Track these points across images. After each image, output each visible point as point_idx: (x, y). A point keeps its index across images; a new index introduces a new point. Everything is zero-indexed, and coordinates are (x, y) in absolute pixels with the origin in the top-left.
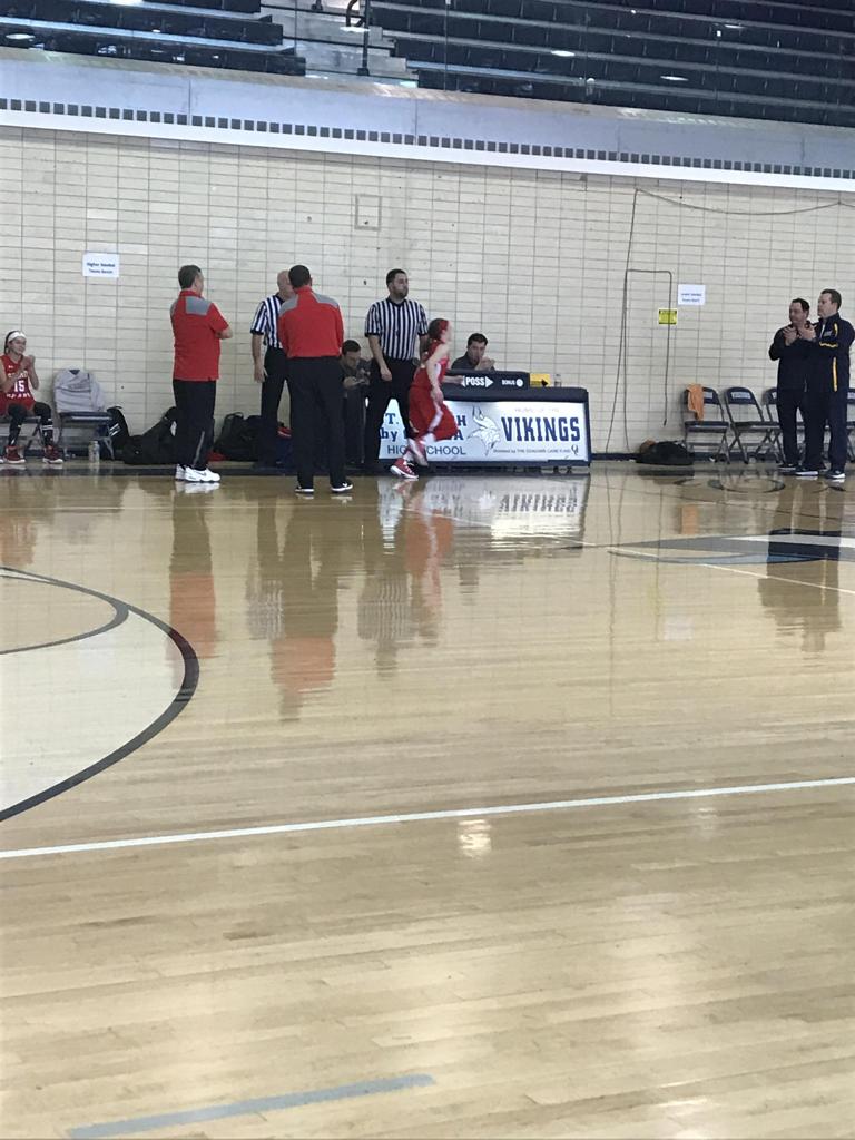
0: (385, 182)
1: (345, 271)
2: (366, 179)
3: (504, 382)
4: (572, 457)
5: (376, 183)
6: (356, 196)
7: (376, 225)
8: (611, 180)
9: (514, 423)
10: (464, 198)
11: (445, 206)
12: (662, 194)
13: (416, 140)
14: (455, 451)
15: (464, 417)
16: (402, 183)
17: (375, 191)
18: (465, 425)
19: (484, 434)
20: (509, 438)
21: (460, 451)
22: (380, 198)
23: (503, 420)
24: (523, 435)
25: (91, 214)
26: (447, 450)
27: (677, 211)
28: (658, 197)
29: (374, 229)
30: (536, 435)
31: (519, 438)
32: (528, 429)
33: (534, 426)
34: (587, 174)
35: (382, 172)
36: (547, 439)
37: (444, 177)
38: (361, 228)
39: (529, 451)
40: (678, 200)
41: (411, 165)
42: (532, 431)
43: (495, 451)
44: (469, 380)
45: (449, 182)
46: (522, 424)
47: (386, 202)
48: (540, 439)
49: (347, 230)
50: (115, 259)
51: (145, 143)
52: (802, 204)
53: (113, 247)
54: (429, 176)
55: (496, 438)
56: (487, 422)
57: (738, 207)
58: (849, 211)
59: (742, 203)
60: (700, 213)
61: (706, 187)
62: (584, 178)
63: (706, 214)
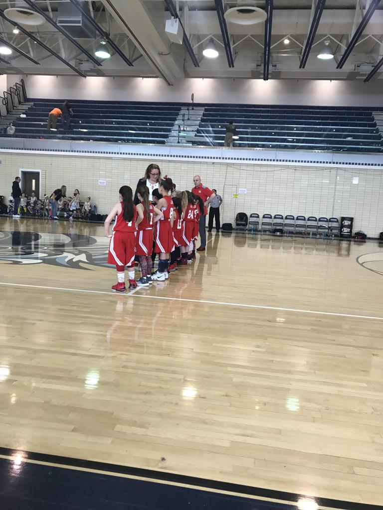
8: (221, 164)
13: (170, 156)
25: (100, 173)
27: (239, 170)
28: (234, 167)
40: (239, 168)
41: (169, 161)
45: (178, 165)
50: (105, 181)
51: (111, 158)
52: (276, 169)
53: (104, 179)
54: (173, 163)
57: (257, 169)
58: (291, 170)
59: (258, 169)
60: (246, 171)
61: (247, 165)
62: (213, 163)
63: (248, 171)
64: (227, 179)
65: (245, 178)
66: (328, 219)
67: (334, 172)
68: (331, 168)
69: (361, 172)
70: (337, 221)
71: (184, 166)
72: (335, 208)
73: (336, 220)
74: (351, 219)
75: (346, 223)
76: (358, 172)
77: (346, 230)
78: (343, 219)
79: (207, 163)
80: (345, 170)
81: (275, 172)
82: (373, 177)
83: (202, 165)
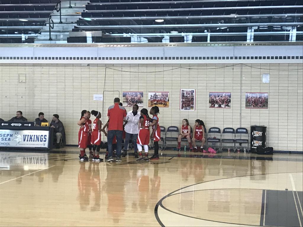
0: (27, 70)
1: (16, 94)
2: (21, 70)
3: (25, 125)
4: (43, 146)
5: (25, 70)
6: (19, 74)
7: (25, 82)
8: (97, 65)
9: (27, 136)
10: (50, 73)
11: (45, 76)
12: (115, 68)
13: (34, 58)
14: (7, 144)
15: (12, 135)
16: (32, 70)
17: (24, 73)
18: (12, 137)
19: (17, 139)
20: (24, 140)
21: (9, 144)
22: (26, 74)
23: (24, 135)
24: (29, 140)
26: (5, 144)
27: (121, 73)
28: (114, 69)
29: (24, 83)
30: (33, 140)
31: (27, 141)
32: (31, 138)
33: (33, 137)
34: (89, 64)
35: (26, 67)
36: (36, 141)
37: (44, 68)
38: (20, 83)
39: (30, 144)
40: (121, 70)
41: (34, 65)
42: (32, 138)
43: (19, 144)
44: (14, 124)
45: (45, 69)
46: (29, 137)
47: (27, 75)
48: (34, 141)
49: (16, 83)
52: (165, 69)
54: (40, 68)
55: (21, 141)
56: (19, 136)
57: (142, 71)
58: (185, 70)
59: (144, 69)
60: (129, 73)
61: (130, 65)
62: (88, 65)
63: (131, 73)
64: (106, 84)
65: (129, 81)
66: (235, 129)
67: (237, 70)
68: (233, 65)
69: (271, 68)
70: (247, 132)
71: (53, 70)
72: (243, 114)
73: (245, 131)
74: (263, 129)
75: (257, 134)
76: (268, 68)
77: (257, 143)
78: (253, 128)
79: (80, 65)
80: (251, 66)
81: (165, 73)
82: (287, 73)
83: (74, 67)
